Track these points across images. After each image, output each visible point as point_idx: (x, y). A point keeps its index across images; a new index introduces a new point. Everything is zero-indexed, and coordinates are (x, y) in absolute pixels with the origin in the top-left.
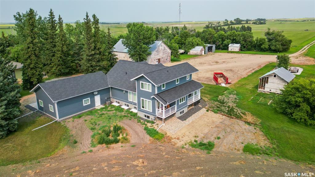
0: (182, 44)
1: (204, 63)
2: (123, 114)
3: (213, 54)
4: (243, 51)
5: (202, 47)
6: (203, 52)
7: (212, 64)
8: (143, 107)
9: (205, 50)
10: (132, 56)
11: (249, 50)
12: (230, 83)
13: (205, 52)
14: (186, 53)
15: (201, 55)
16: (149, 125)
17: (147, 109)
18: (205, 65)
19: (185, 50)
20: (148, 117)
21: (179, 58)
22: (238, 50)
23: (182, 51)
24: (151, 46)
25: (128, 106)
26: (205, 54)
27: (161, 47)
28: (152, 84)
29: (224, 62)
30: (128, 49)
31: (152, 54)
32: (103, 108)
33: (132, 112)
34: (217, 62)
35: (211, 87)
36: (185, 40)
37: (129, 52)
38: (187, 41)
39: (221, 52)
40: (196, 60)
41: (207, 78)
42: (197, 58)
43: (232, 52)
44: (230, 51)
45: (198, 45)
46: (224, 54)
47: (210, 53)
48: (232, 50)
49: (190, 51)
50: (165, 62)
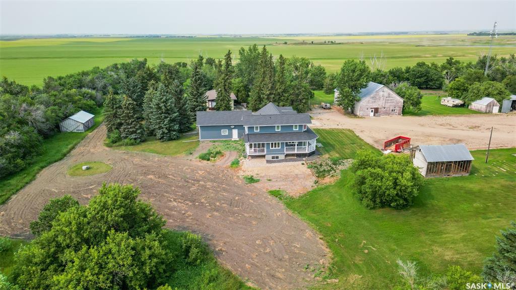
0: (465, 90)
1: (448, 125)
5: (491, 100)
6: (496, 108)
13: (501, 108)
14: (465, 106)
15: (488, 113)
18: (445, 127)
19: (465, 102)
26: (500, 111)
27: (381, 93)
31: (363, 101)
34: (474, 127)
38: (472, 86)
49: (472, 103)
50: (388, 114)
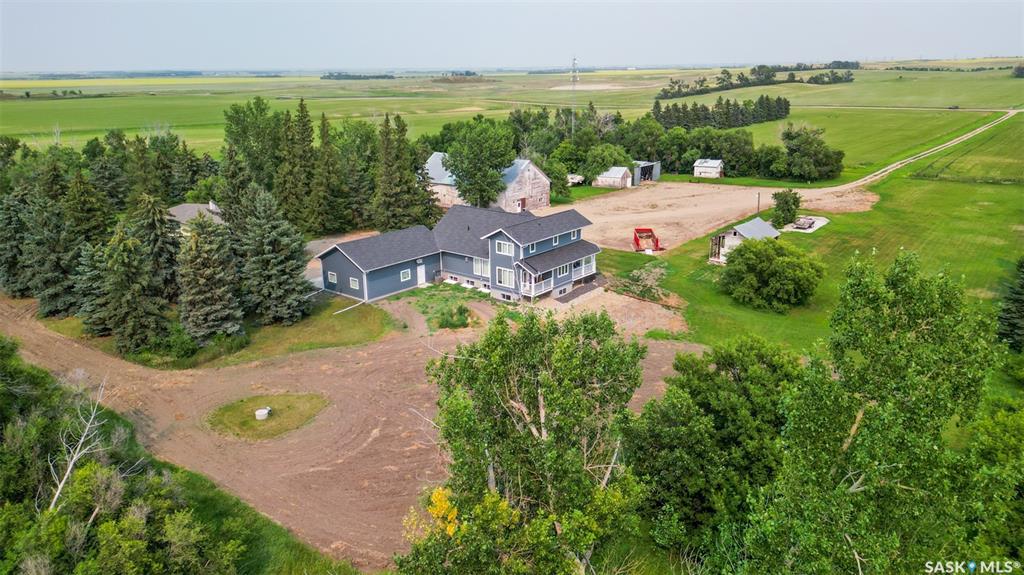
0: (578, 160)
1: (623, 209)
2: (466, 294)
3: (654, 186)
4: (730, 176)
5: (624, 170)
6: (629, 180)
7: (642, 209)
8: (500, 282)
9: (633, 174)
10: (464, 194)
11: (743, 174)
12: (662, 249)
13: (633, 179)
14: (587, 182)
15: (624, 188)
16: (510, 308)
17: (505, 285)
18: (627, 211)
19: (586, 177)
20: (509, 298)
21: (568, 196)
22: (718, 175)
23: (578, 178)
24: (506, 171)
25: (472, 283)
26: (633, 184)
27: (527, 174)
28: (516, 245)
29: (669, 206)
30: (454, 177)
31: (508, 190)
32: (431, 287)
33: (480, 292)
34: (654, 206)
35: (624, 255)
36: (586, 151)
37: (458, 185)
38: (589, 153)
39: (674, 181)
40: (608, 200)
41: (622, 240)
42: (613, 195)
43: (701, 180)
44: (696, 178)
45: (616, 163)
46: (680, 185)
47: (648, 182)
48: (703, 175)
49: (598, 178)
50: (536, 206)
